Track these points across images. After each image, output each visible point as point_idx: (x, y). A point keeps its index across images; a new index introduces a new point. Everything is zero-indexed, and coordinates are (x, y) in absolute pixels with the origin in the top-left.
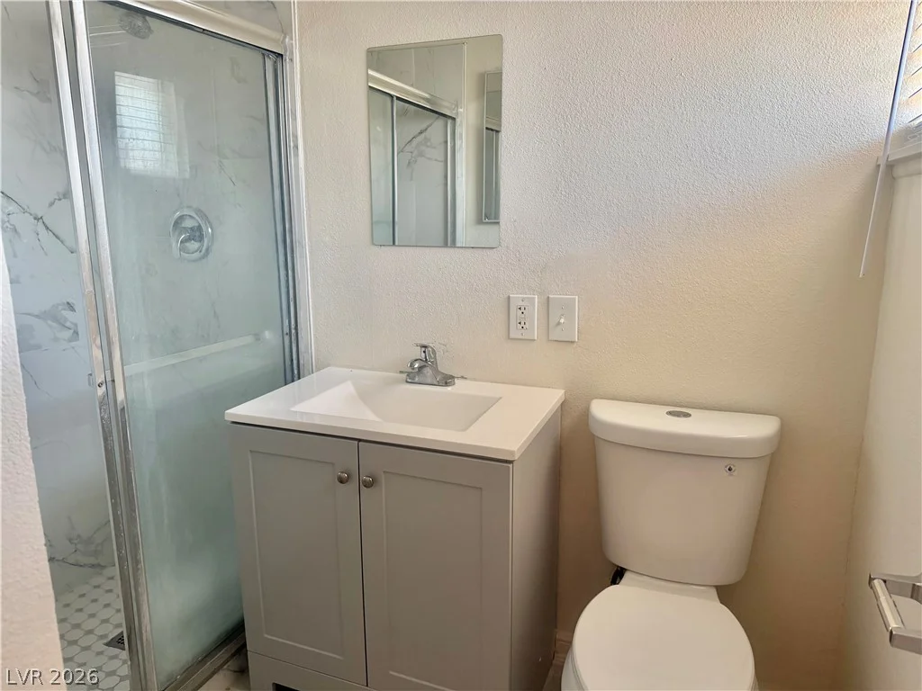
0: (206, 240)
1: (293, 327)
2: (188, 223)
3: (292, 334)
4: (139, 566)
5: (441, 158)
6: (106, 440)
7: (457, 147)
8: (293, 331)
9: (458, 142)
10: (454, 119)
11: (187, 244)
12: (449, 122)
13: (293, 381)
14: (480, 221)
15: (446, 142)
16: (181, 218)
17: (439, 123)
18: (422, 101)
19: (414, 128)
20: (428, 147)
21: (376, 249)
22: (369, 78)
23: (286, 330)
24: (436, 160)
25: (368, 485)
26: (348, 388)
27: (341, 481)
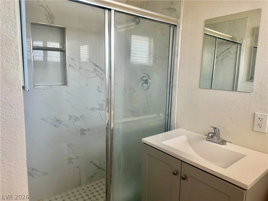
0: (148, 83)
1: (169, 113)
2: (145, 79)
3: (169, 115)
4: (111, 182)
5: (234, 57)
6: (107, 142)
7: (241, 53)
8: (169, 114)
9: (242, 52)
10: (241, 44)
11: (144, 85)
12: (239, 45)
13: (168, 131)
14: (248, 80)
15: (237, 52)
16: (143, 76)
17: (235, 46)
18: (229, 39)
19: (225, 47)
20: (230, 54)
21: (201, 90)
22: (204, 30)
23: (167, 114)
24: (232, 58)
25: (183, 179)
26: (184, 138)
27: (174, 174)
